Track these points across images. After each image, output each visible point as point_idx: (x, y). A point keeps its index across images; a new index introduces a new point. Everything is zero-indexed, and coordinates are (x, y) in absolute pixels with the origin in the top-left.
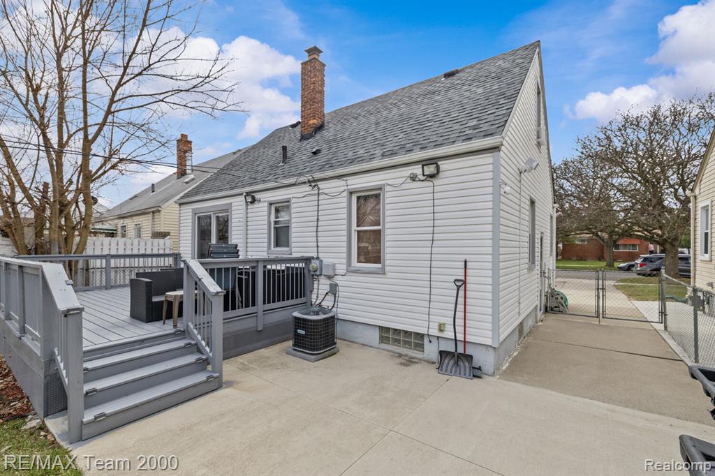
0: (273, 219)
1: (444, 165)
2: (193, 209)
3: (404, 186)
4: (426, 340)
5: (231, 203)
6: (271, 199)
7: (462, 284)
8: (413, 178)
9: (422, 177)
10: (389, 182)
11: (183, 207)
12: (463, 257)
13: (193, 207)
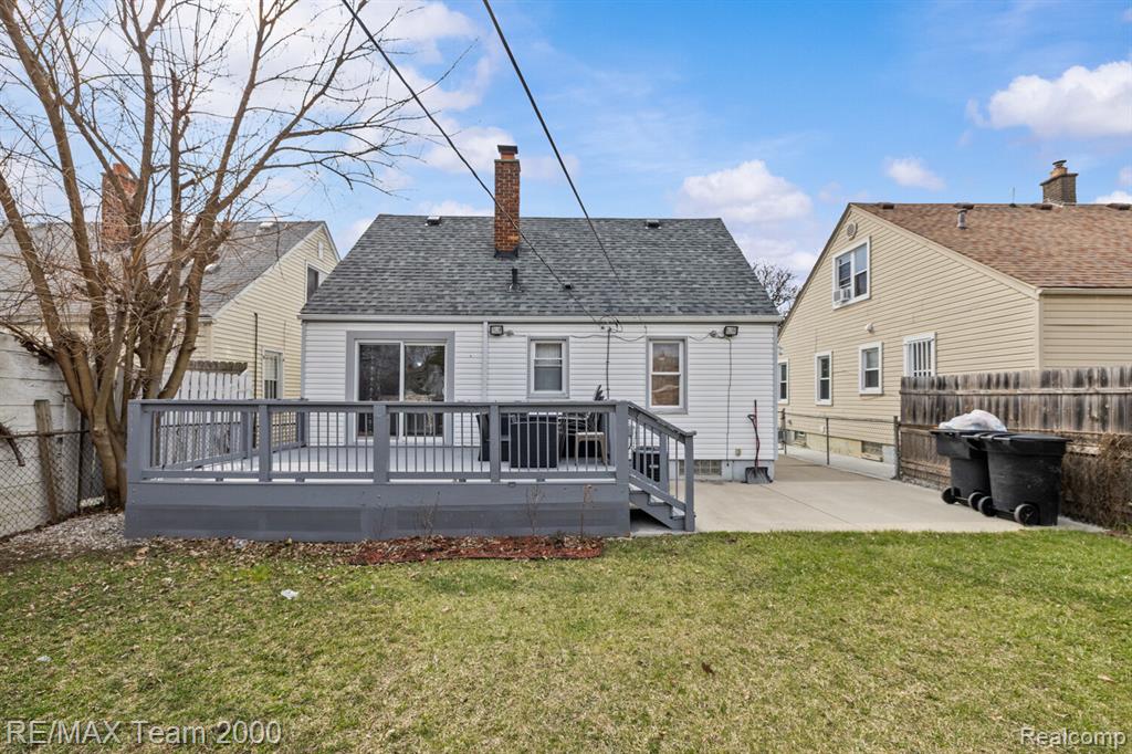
0: (533, 357)
1: (741, 328)
2: (348, 332)
3: (705, 340)
4: (724, 465)
5: (454, 332)
6: (532, 334)
7: (753, 418)
8: (713, 335)
9: (722, 335)
10: (693, 335)
11: (311, 327)
12: (754, 398)
13: (349, 329)
